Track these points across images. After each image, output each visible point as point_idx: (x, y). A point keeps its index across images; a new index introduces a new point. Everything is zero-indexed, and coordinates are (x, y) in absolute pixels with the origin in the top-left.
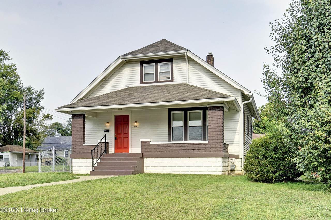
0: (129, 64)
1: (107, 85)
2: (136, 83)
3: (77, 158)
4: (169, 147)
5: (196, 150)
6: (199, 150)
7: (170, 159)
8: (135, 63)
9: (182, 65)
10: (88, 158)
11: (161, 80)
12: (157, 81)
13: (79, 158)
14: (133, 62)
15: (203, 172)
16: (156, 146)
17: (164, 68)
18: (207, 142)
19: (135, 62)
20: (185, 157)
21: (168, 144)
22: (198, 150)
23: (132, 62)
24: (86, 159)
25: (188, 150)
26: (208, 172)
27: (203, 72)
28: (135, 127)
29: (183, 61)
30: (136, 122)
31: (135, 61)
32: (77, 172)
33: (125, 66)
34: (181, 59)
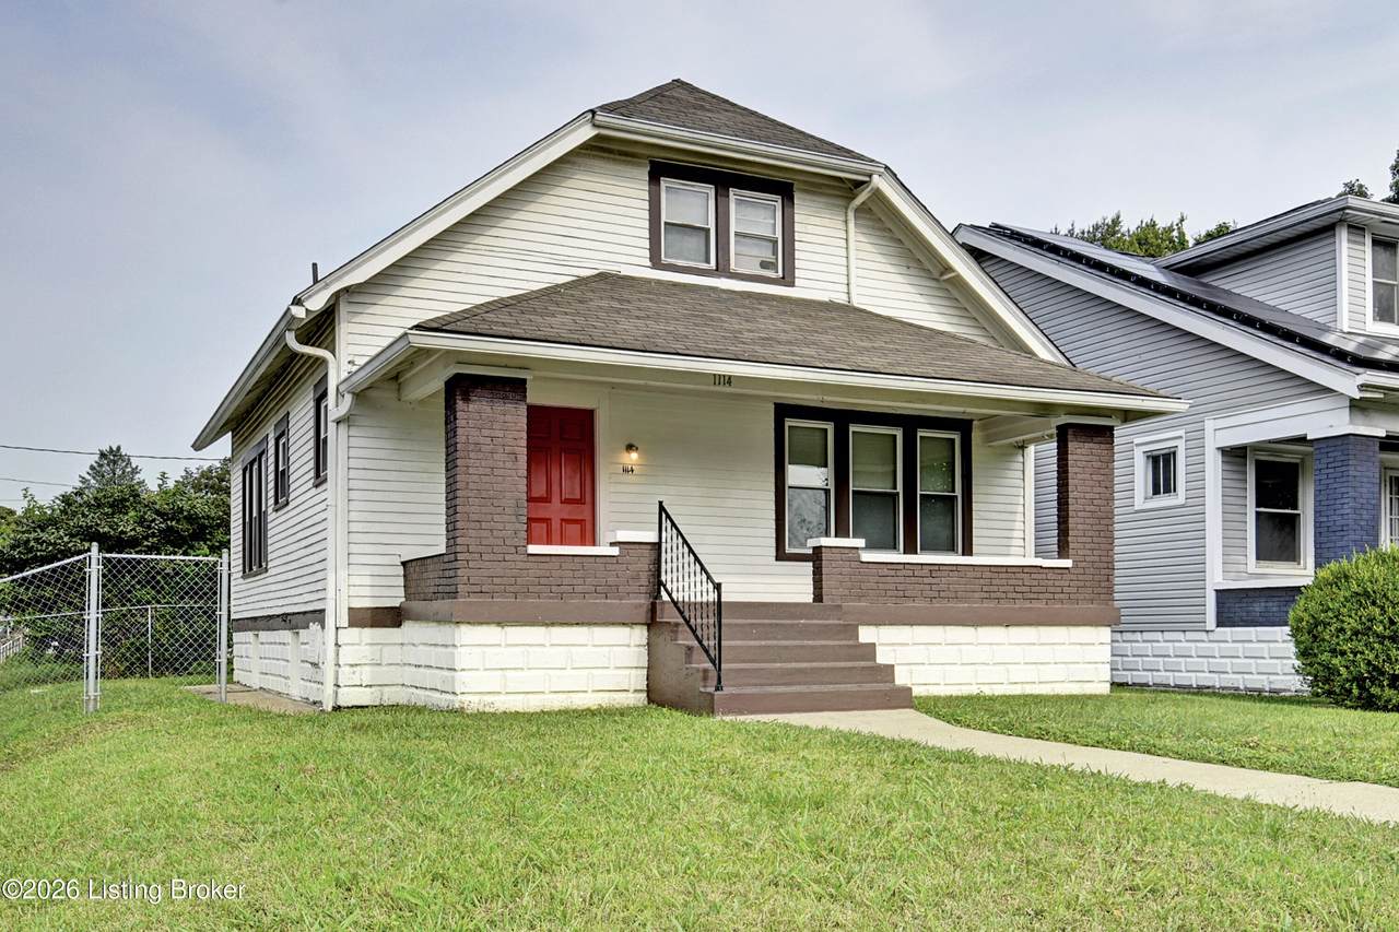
0: (594, 156)
1: (480, 240)
2: (633, 261)
3: (488, 623)
4: (934, 581)
5: (1032, 596)
6: (1041, 596)
7: (939, 629)
8: (628, 163)
9: (826, 222)
10: (553, 624)
11: (741, 271)
12: (722, 269)
13: (499, 624)
14: (617, 157)
15: (1048, 686)
16: (886, 572)
17: (752, 216)
18: (1068, 563)
19: (624, 158)
20: (992, 625)
21: (932, 568)
22: (1035, 596)
23: (610, 151)
24: (543, 628)
25: (1004, 595)
26: (1066, 685)
27: (904, 270)
28: (625, 470)
29: (834, 205)
30: (630, 447)
31: (626, 154)
32: (489, 699)
33: (574, 163)
34: (821, 194)
